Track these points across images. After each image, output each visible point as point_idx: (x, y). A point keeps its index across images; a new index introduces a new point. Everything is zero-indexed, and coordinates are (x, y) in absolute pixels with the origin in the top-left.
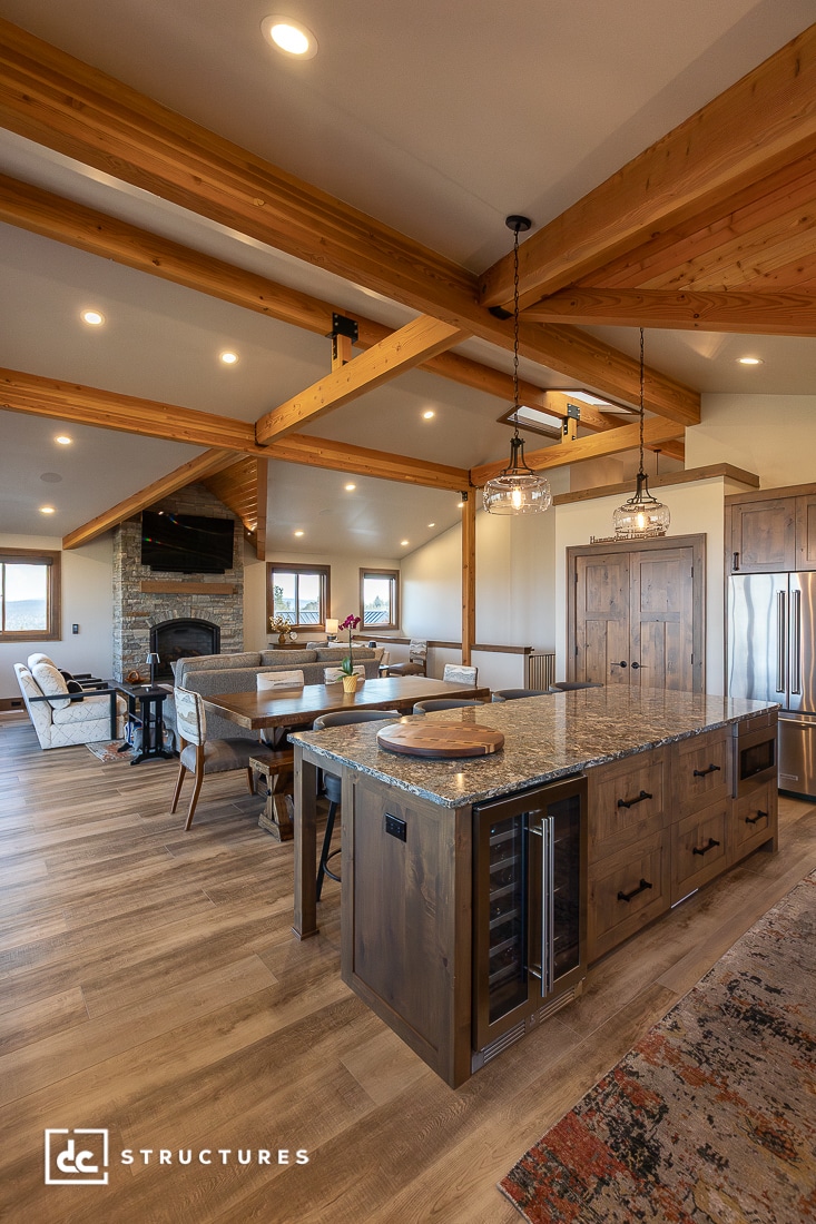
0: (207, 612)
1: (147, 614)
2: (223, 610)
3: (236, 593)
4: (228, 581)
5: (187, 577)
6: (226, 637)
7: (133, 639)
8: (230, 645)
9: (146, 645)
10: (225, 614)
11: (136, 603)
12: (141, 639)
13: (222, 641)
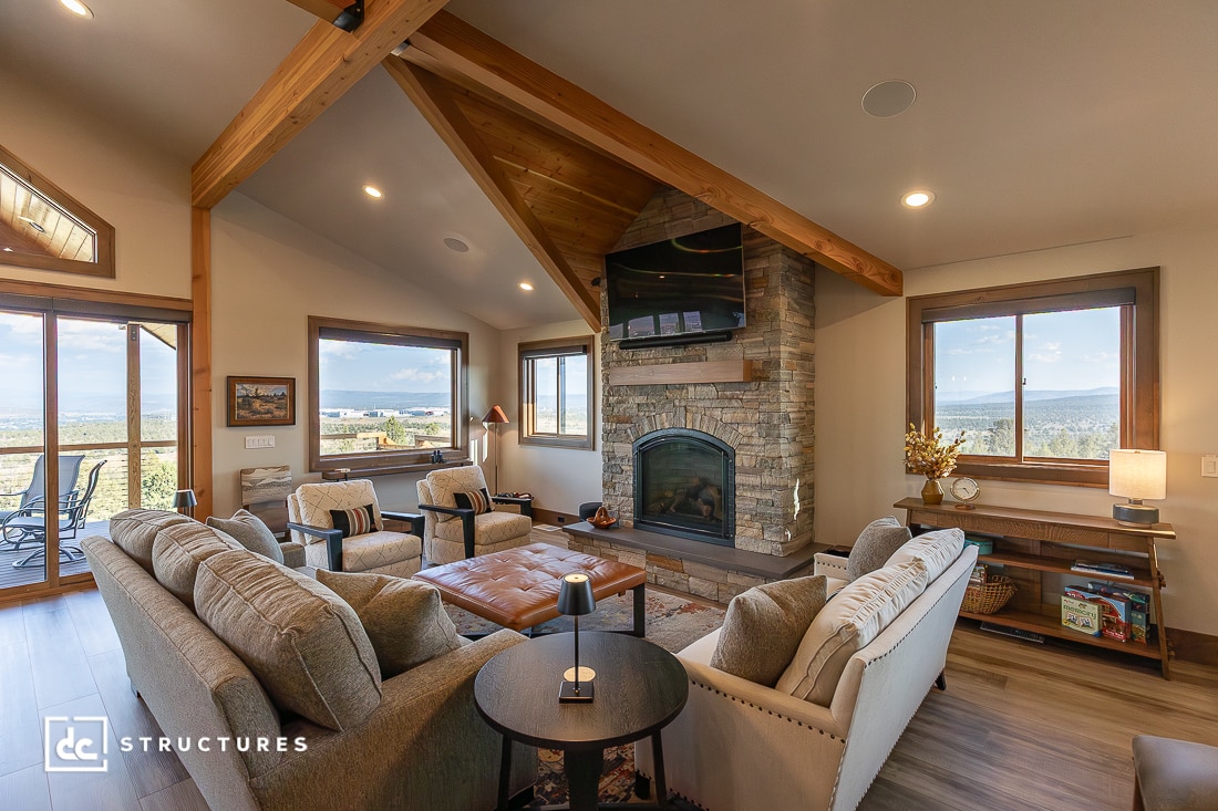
0: (712, 418)
1: (628, 420)
2: (740, 415)
3: (766, 379)
4: (751, 353)
5: (680, 353)
6: (746, 472)
7: (614, 458)
8: (754, 487)
9: (628, 468)
10: (744, 423)
11: (619, 402)
12: (622, 459)
13: (739, 479)
